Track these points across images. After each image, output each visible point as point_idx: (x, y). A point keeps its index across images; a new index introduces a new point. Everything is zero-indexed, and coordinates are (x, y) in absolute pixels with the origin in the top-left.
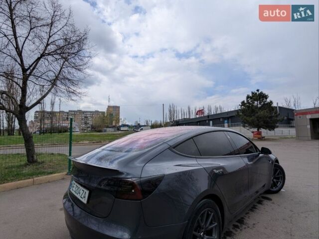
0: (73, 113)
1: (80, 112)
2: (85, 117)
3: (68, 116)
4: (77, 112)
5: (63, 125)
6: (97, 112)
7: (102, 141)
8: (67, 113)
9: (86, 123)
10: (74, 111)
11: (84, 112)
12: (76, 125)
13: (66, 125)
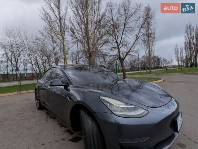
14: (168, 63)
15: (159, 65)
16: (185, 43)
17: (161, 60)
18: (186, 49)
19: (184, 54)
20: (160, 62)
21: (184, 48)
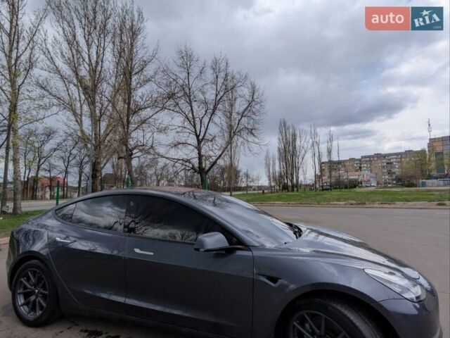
0: (368, 159)
1: (379, 156)
2: (387, 163)
3: (360, 164)
4: (373, 156)
5: (352, 177)
6: (409, 153)
7: (367, 203)
8: (360, 160)
9: (390, 173)
10: (369, 157)
11: (384, 156)
12: (371, 177)
13: (355, 177)
14: (253, 181)
15: (237, 183)
16: (279, 149)
17: (241, 174)
18: (280, 160)
19: (277, 169)
20: (240, 179)
21: (277, 157)
